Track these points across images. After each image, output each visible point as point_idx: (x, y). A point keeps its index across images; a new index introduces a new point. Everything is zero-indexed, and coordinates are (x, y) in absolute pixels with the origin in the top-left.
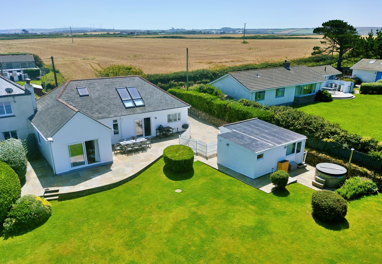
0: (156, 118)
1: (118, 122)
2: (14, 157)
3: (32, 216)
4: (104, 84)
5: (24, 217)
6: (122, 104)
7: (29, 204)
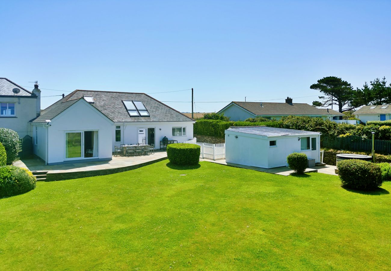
0: (160, 129)
1: (121, 129)
2: (7, 136)
3: (12, 180)
4: (110, 96)
5: (2, 180)
6: (127, 113)
7: (11, 169)
